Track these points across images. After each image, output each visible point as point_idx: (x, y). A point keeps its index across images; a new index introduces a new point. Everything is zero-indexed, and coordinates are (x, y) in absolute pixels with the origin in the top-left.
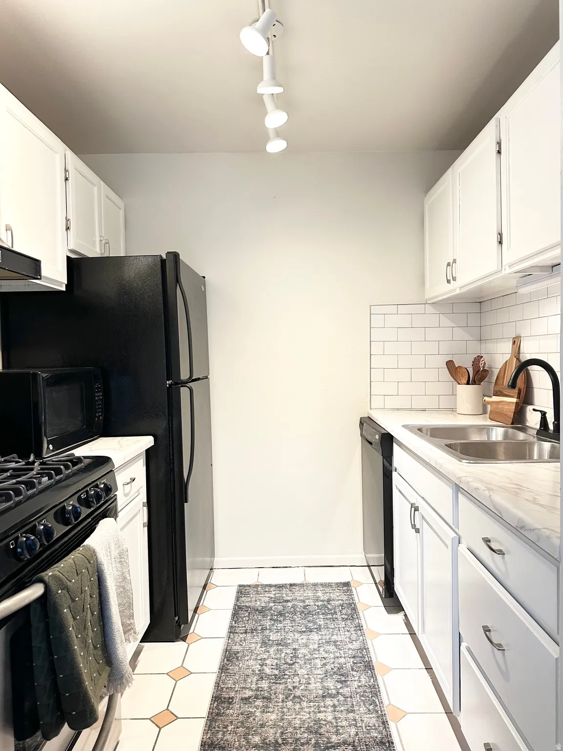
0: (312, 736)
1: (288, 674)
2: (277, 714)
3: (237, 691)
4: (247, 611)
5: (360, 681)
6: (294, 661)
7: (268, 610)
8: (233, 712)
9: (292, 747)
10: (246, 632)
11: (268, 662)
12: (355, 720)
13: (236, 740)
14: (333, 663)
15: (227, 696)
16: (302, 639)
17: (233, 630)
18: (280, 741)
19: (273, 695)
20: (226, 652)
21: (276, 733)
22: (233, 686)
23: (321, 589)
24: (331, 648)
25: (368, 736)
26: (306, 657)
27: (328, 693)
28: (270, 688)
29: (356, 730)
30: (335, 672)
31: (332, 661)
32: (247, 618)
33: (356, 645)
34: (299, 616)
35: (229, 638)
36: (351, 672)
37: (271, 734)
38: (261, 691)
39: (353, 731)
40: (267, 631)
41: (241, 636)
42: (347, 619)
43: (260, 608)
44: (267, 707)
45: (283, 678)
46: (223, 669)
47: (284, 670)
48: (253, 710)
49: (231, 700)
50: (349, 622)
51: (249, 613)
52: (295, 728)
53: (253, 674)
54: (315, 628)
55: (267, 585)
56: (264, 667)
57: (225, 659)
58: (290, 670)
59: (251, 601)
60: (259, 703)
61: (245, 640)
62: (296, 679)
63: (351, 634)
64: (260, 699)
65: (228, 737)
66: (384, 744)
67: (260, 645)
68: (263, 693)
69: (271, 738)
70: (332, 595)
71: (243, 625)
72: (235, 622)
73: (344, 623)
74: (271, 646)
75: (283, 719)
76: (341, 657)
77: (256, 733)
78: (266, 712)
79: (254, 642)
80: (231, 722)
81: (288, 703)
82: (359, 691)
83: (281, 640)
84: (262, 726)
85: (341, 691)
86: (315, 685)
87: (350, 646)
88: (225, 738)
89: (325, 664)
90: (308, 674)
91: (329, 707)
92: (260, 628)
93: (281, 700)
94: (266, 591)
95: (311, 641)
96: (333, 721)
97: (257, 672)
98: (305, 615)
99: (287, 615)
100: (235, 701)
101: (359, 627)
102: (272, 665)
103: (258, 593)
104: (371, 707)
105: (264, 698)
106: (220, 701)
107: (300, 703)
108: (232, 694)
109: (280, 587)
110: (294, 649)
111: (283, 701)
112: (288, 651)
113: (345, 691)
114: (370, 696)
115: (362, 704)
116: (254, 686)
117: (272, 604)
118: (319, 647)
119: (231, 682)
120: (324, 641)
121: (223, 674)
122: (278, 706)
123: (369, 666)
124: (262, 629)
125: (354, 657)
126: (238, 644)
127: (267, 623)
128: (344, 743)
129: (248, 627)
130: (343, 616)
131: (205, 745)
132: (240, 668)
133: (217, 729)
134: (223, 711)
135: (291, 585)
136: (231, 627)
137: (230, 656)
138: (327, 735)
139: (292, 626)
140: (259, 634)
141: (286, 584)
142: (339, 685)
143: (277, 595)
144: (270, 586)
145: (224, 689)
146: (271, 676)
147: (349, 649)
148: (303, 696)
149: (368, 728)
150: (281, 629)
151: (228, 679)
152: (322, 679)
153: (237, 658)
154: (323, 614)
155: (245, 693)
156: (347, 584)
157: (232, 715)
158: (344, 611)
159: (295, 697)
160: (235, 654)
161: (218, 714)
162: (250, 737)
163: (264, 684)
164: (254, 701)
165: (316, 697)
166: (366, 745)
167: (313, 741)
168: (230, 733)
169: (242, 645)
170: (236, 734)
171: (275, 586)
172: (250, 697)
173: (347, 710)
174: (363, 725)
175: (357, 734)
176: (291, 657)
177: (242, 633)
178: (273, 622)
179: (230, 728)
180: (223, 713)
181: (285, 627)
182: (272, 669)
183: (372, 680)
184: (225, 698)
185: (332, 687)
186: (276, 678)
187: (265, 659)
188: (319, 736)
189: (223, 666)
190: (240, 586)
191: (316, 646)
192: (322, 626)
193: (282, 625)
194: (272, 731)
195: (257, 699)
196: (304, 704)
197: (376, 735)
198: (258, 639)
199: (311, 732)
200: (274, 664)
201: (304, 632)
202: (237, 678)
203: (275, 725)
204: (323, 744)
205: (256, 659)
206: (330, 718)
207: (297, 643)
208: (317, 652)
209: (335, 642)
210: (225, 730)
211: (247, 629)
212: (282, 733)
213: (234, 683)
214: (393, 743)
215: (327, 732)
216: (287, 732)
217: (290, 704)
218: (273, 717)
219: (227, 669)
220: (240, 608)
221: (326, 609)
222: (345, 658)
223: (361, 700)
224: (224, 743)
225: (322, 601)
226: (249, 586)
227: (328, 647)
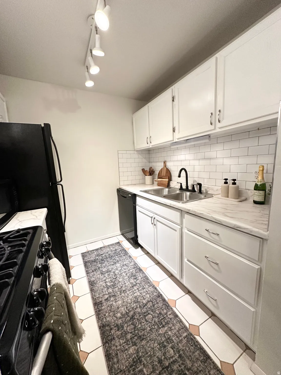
0: (137, 304)
1: (116, 282)
2: (121, 300)
3: (102, 297)
4: (89, 263)
5: (141, 276)
6: (116, 277)
7: (97, 260)
8: (104, 307)
9: (133, 312)
10: (93, 272)
11: (107, 280)
12: (147, 291)
13: (112, 319)
14: (129, 273)
15: (99, 301)
16: (114, 267)
17: (88, 272)
18: (127, 311)
19: (115, 293)
20: (89, 282)
21: (124, 309)
22: (99, 296)
23: (111, 246)
24: (125, 267)
25: (154, 295)
26: (119, 274)
27: (133, 285)
28: (113, 291)
29: (149, 295)
30: (131, 276)
31: (128, 272)
32: (91, 266)
33: (132, 263)
34: (109, 259)
35: (88, 276)
36: (136, 274)
37: (123, 310)
38: (110, 293)
39: (148, 296)
40: (101, 268)
41: (92, 273)
42: (125, 255)
43: (94, 260)
44: (116, 299)
45: (116, 285)
46: (92, 290)
47: (114, 282)
48: (112, 303)
49: (101, 302)
50: (126, 256)
51: (90, 263)
52: (130, 304)
53: (104, 288)
54: (117, 262)
55: (92, 251)
56: (107, 283)
57: (91, 286)
58: (116, 281)
59: (89, 258)
60: (112, 299)
61: (94, 275)
62: (120, 284)
63: (129, 260)
64: (112, 297)
65: (108, 319)
66: (159, 296)
67: (101, 275)
68: (111, 294)
69: (124, 312)
70: (116, 248)
71: (91, 269)
72: (87, 268)
73: (124, 257)
74: (105, 274)
75: (124, 302)
76: (130, 269)
77: (118, 312)
78: (117, 301)
79: (97, 275)
80: (106, 312)
81: (122, 294)
82: (142, 280)
83: (107, 270)
84: (118, 308)
85: (137, 282)
86: (128, 283)
87: (131, 264)
88: (107, 320)
89: (126, 274)
90: (123, 280)
91: (136, 290)
92: (97, 268)
93: (119, 294)
94: (93, 253)
95: (118, 267)
96: (140, 295)
97: (105, 286)
98: (111, 258)
99: (105, 260)
100: (103, 302)
101: (130, 257)
102: (109, 281)
103: (90, 254)
104: (149, 284)
105: (113, 296)
106: (97, 304)
107: (126, 292)
108: (101, 299)
109: (97, 250)
110: (114, 272)
111: (120, 294)
112: (112, 274)
113: (138, 282)
114: (146, 280)
115: (145, 284)
116: (107, 293)
117: (97, 257)
118: (121, 268)
119: (97, 294)
120: (122, 265)
121: (93, 292)
122: (119, 297)
123: (140, 270)
124: (98, 268)
125: (134, 268)
126: (92, 277)
127: (99, 265)
128: (148, 302)
129: (93, 269)
130: (123, 254)
131: (101, 327)
132: (98, 287)
133: (102, 318)
134: (100, 309)
135: (100, 248)
136: (87, 271)
137: (92, 284)
138: (141, 301)
139: (108, 263)
140: (98, 271)
141: (98, 248)
142: (135, 280)
143: (97, 253)
144: (93, 250)
145: (96, 299)
146: (111, 286)
147: (131, 266)
148: (126, 289)
149: (152, 292)
150: (105, 266)
151: (96, 294)
152: (128, 280)
153: (95, 283)
154: (116, 255)
155: (105, 297)
156: (119, 243)
157: (105, 309)
158: (122, 252)
159: (123, 291)
160: (93, 282)
161: (99, 311)
162: (116, 315)
163: (110, 290)
164: (110, 299)
165: (130, 288)
166: (155, 299)
167: (138, 306)
168: (108, 317)
169: (94, 277)
170: (110, 316)
171: (95, 250)
172: (108, 298)
173: (142, 289)
174: (150, 292)
175: (150, 297)
176: (114, 275)
177: (92, 272)
178: (101, 264)
179: (107, 315)
180: (101, 309)
181: (106, 264)
182: (110, 283)
183: (144, 274)
184: (98, 302)
185: (133, 282)
186: (113, 286)
187: (105, 280)
188: (139, 303)
189: (91, 289)
190: (82, 253)
191: (120, 268)
192: (119, 260)
193: (105, 264)
194: (123, 309)
195: (111, 297)
196: (128, 292)
197: (155, 294)
198: (99, 272)
199: (136, 302)
200: (110, 281)
201: (114, 264)
202: (99, 292)
203: (123, 306)
204: (142, 305)
205: (102, 281)
206: (139, 294)
207: (113, 270)
208: (122, 270)
209: (125, 264)
210: (105, 317)
211: (93, 270)
212: (127, 308)
213: (99, 294)
214: (162, 295)
215: (141, 300)
216: (128, 306)
217: (123, 294)
218: (120, 302)
219: (93, 289)
220: (86, 262)
221: (116, 253)
222: (131, 269)
223: (145, 283)
224: (108, 323)
225: (114, 251)
226: (85, 253)
227: (124, 267)
